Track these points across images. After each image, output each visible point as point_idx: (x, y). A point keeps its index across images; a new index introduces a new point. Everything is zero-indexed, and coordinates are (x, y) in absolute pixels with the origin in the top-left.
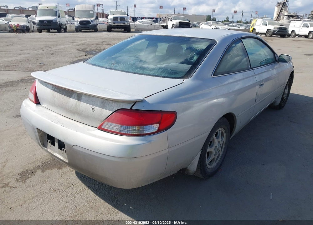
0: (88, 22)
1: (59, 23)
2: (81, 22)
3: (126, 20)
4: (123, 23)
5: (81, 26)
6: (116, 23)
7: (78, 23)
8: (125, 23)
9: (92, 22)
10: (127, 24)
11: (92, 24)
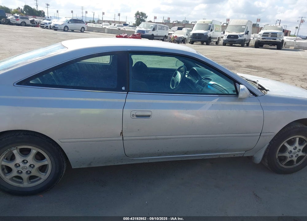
0: (236, 37)
1: (209, 36)
2: (229, 37)
3: (278, 36)
4: (273, 39)
5: (228, 40)
6: (265, 39)
7: (226, 37)
8: (276, 39)
9: (240, 37)
10: (278, 40)
11: (239, 38)
